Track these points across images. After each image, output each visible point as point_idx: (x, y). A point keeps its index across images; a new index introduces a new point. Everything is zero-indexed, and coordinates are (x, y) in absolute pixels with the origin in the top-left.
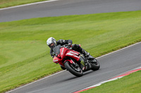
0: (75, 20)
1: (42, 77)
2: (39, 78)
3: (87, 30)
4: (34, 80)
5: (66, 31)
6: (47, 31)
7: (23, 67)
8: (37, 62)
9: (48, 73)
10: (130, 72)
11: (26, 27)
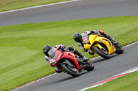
0: (56, 27)
1: (25, 84)
2: (21, 85)
3: (68, 36)
4: (17, 86)
5: (47, 37)
6: (29, 37)
7: (5, 74)
8: (20, 69)
9: (30, 80)
10: (111, 78)
11: (8, 33)
